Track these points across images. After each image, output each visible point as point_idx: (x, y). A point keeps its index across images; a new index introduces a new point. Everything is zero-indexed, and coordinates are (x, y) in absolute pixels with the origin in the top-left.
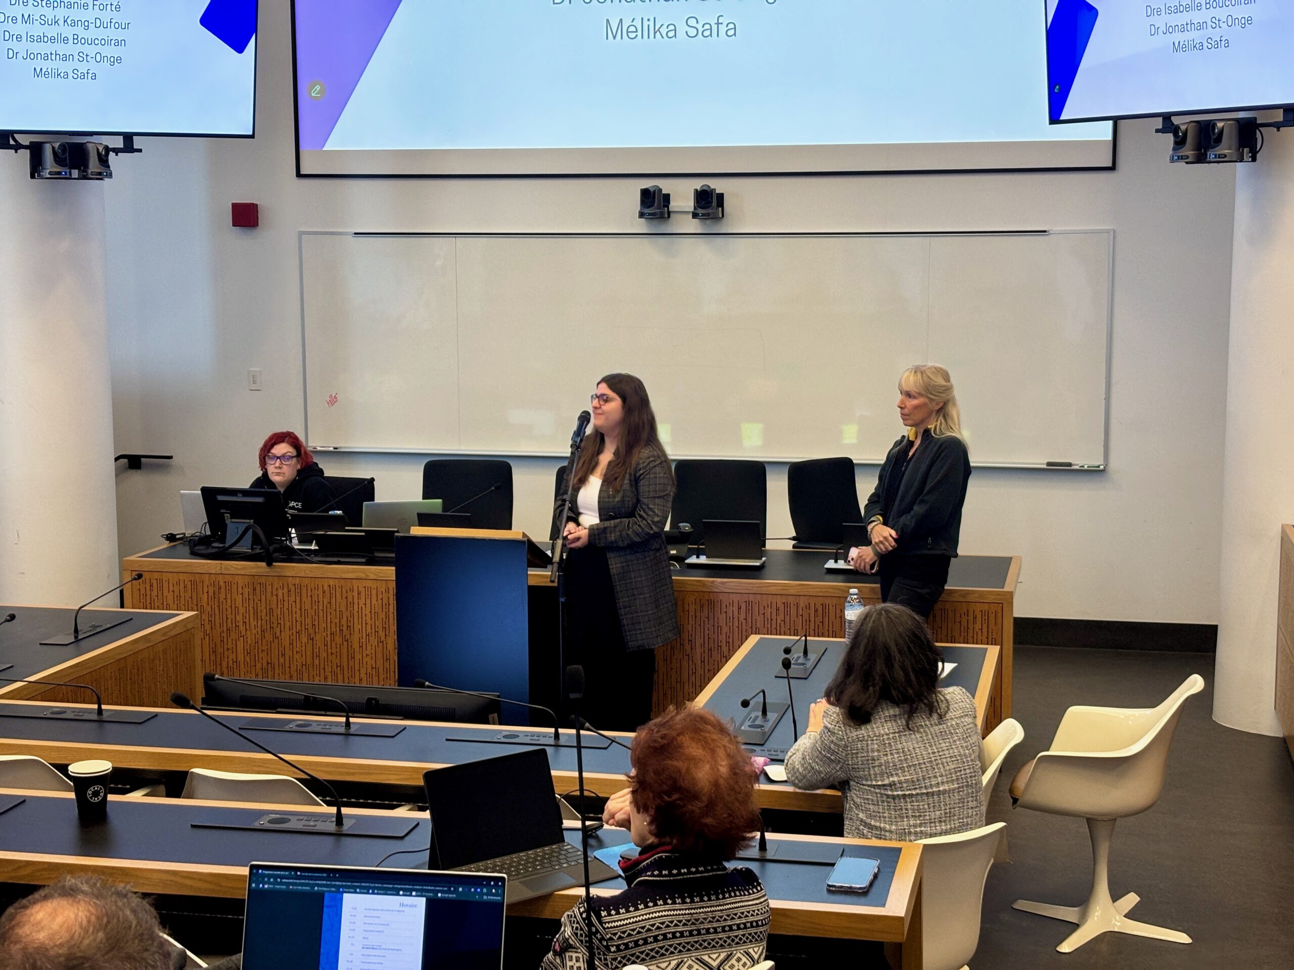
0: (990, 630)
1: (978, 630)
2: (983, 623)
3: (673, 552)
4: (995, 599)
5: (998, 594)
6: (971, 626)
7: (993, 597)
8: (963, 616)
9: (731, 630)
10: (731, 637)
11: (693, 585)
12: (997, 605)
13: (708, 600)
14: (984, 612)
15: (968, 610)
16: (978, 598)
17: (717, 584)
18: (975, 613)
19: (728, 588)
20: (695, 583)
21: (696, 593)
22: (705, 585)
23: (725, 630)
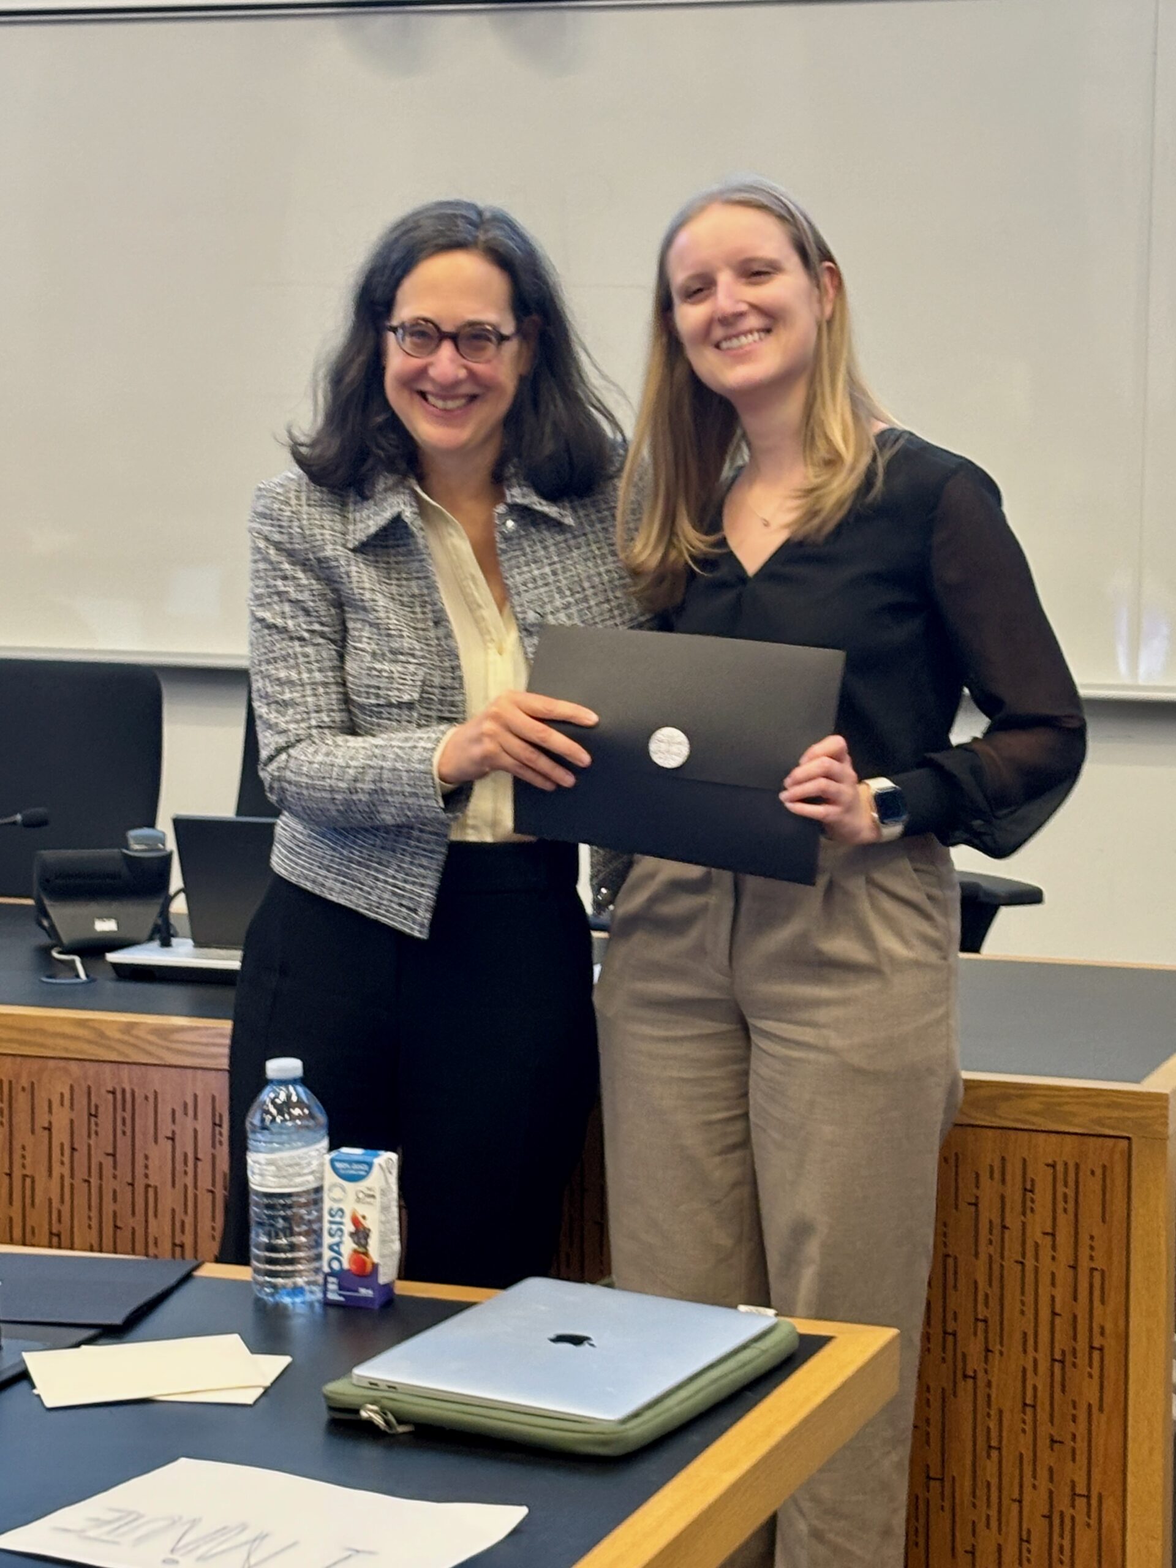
0: (1084, 1239)
1: (1039, 1237)
2: (1060, 1211)
3: (106, 926)
4: (1099, 1122)
5: (1113, 1099)
6: (1013, 1220)
7: (1096, 1114)
8: (985, 1178)
9: (190, 1204)
10: (189, 1228)
11: (64, 1036)
12: (1110, 1142)
13: (113, 1093)
14: (1060, 1168)
15: (1003, 1159)
16: (1035, 1114)
17: (142, 1034)
18: (1030, 1174)
19: (179, 1052)
20: (69, 1030)
21: (73, 1066)
22: (102, 1035)
23: (169, 1199)
